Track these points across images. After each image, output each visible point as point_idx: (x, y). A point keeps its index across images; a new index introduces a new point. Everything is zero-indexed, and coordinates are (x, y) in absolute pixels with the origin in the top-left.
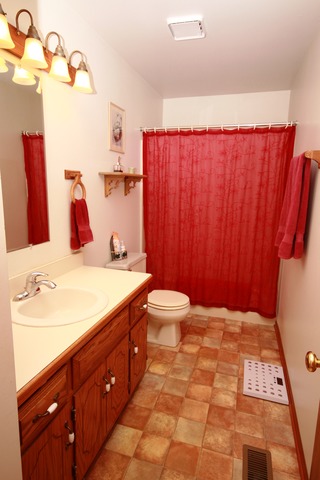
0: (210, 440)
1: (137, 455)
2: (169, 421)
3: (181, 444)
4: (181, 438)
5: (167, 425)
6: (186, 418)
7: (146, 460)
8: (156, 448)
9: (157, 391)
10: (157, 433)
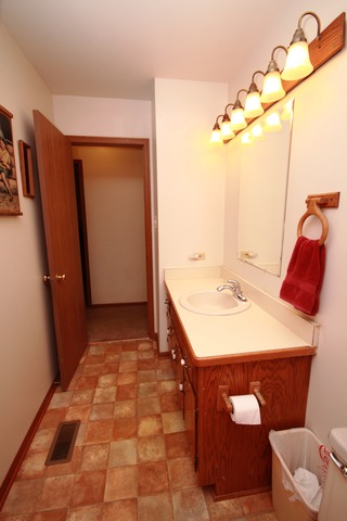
0: (102, 453)
1: (159, 416)
2: (145, 454)
3: (129, 438)
4: (130, 443)
5: (145, 449)
6: (130, 466)
7: (151, 416)
8: (148, 426)
9: (175, 490)
10: (151, 438)
